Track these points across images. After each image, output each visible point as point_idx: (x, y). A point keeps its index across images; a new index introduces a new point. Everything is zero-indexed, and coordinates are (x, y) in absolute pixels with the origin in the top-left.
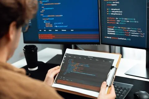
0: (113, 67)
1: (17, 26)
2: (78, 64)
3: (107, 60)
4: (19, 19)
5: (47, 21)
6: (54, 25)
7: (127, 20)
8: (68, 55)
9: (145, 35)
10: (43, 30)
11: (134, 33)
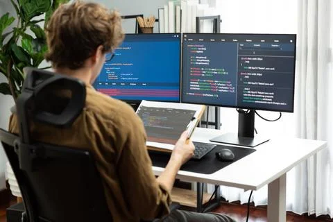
0: (194, 118)
1: (103, 51)
2: (154, 117)
3: (190, 111)
4: (106, 43)
5: (111, 70)
6: (119, 77)
7: (214, 71)
8: (143, 107)
9: (235, 90)
10: (104, 84)
11: (223, 88)
